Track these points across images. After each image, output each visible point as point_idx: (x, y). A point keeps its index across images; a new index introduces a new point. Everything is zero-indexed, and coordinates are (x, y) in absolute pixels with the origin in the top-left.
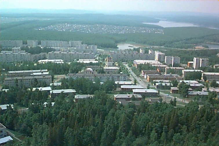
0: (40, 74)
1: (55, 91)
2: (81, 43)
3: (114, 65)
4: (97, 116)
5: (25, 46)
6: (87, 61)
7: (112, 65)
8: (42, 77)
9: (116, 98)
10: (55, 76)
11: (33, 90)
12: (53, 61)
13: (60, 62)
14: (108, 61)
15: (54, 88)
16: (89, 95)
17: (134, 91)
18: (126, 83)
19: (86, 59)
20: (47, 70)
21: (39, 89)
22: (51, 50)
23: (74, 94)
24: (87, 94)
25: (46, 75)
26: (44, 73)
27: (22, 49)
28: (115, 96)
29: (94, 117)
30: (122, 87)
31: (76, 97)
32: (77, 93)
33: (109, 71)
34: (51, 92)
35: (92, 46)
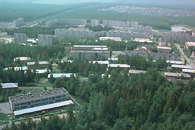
0: (100, 49)
1: (112, 65)
2: (137, 24)
3: (166, 45)
4: (147, 90)
5: (89, 24)
6: (142, 41)
7: (165, 45)
8: (101, 52)
9: (166, 76)
10: (113, 52)
11: (93, 63)
12: (112, 38)
13: (118, 40)
14: (162, 41)
15: (111, 62)
16: (142, 71)
17: (183, 70)
18: (177, 62)
19: (141, 38)
20: (106, 46)
21: (99, 62)
22: (110, 29)
23: (129, 69)
24: (140, 69)
25: (105, 50)
26: (104, 49)
27: (86, 27)
28: (166, 74)
29: (145, 91)
30: (173, 66)
31: (130, 71)
32: (132, 68)
33: (161, 51)
34: (108, 66)
35: (148, 27)
